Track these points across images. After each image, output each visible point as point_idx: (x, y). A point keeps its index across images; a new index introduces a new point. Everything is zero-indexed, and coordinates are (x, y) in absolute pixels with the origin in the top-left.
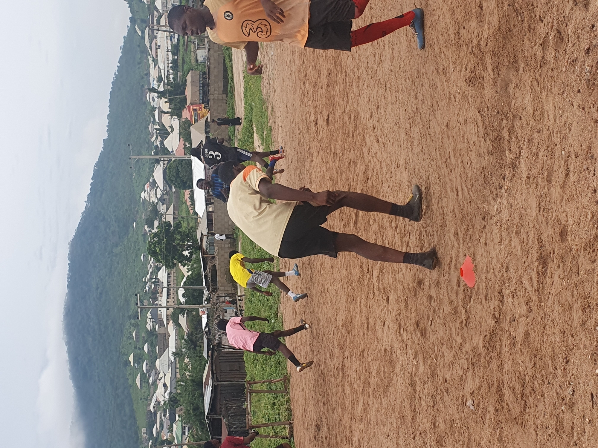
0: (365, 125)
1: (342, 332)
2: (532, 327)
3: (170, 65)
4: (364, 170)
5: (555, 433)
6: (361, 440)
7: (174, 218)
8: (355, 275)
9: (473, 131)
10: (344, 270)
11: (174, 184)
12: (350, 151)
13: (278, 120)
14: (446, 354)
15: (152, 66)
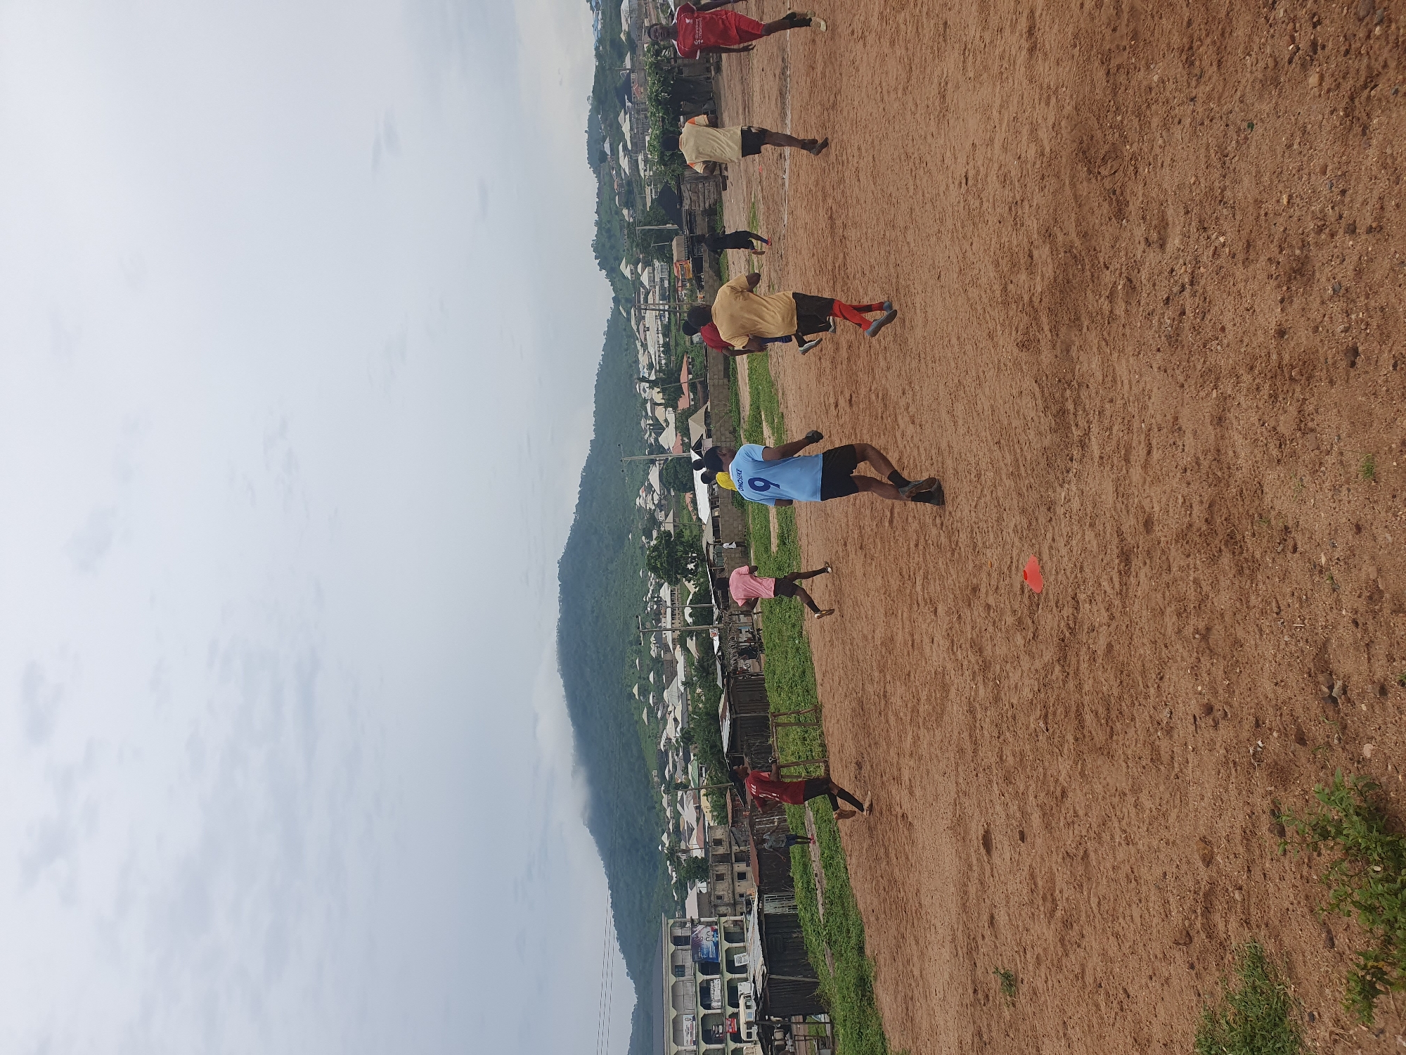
0: (897, 403)
1: (881, 652)
2: (1115, 637)
3: (662, 349)
4: (898, 458)
5: (1151, 765)
6: (912, 779)
7: (674, 526)
8: (893, 582)
9: (1030, 405)
10: (880, 578)
11: (673, 487)
12: (879, 437)
13: (790, 404)
14: (1011, 674)
15: (641, 351)
